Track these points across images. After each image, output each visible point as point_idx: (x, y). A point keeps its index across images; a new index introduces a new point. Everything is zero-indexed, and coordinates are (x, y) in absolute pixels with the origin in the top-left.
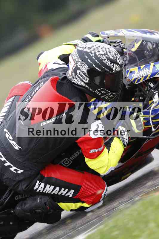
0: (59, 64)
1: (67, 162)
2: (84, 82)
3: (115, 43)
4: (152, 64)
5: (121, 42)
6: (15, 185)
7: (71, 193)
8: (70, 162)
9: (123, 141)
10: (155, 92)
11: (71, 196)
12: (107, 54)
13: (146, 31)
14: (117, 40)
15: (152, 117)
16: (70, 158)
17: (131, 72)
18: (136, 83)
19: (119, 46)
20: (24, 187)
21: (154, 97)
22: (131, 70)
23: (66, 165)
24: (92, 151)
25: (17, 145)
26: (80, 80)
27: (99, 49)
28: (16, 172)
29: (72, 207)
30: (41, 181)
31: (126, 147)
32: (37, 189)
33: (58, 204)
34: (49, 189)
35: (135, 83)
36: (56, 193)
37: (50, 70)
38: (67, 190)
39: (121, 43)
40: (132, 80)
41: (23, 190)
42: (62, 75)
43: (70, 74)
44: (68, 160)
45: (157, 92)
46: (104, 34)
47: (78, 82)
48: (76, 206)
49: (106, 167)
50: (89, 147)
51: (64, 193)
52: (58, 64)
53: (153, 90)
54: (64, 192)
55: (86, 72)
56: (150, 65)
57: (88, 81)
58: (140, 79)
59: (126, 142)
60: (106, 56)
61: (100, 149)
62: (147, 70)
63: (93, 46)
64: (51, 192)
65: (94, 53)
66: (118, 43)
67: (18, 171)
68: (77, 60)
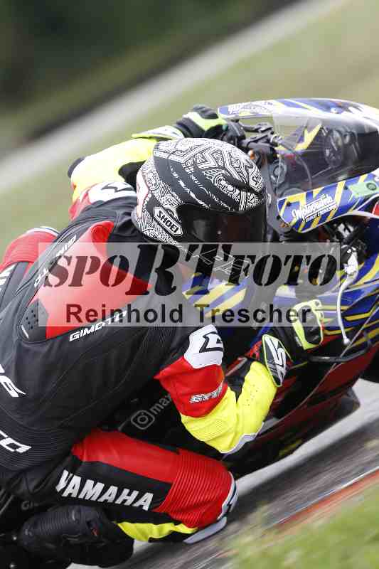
0: (117, 190)
1: (143, 420)
2: (172, 236)
3: (256, 131)
4: (341, 185)
5: (270, 129)
6: (12, 479)
7: (146, 501)
8: (150, 419)
9: (274, 371)
10: (349, 251)
11: (146, 508)
12: (224, 168)
13: (330, 103)
14: (262, 125)
15: (341, 310)
16: (152, 410)
17: (289, 204)
18: (303, 229)
19: (265, 140)
20: (32, 485)
21: (347, 263)
22: (290, 199)
23: (142, 426)
24: (195, 399)
25: (14, 386)
26: (161, 229)
27: (207, 155)
28: (12, 450)
29: (151, 532)
30: (73, 471)
31: (281, 385)
32: (64, 490)
33: (119, 525)
34: (93, 490)
35: (300, 230)
36: (111, 500)
37: (94, 203)
38: (135, 493)
39: (270, 131)
40: (292, 224)
41: (32, 494)
42: (122, 218)
43: (140, 216)
44: (145, 414)
45: (354, 249)
46: (228, 113)
47: (157, 233)
48: (160, 531)
49: (232, 435)
50: (187, 390)
51: (130, 500)
52: (113, 190)
53: (344, 246)
54: (128, 497)
55: (174, 210)
56: (336, 186)
57: (179, 232)
58: (312, 221)
59: (282, 374)
60: (223, 172)
61: (215, 394)
62: (329, 198)
63: (191, 149)
64: (99, 498)
65: (195, 164)
66: (263, 132)
67: (18, 447)
68: (154, 182)
